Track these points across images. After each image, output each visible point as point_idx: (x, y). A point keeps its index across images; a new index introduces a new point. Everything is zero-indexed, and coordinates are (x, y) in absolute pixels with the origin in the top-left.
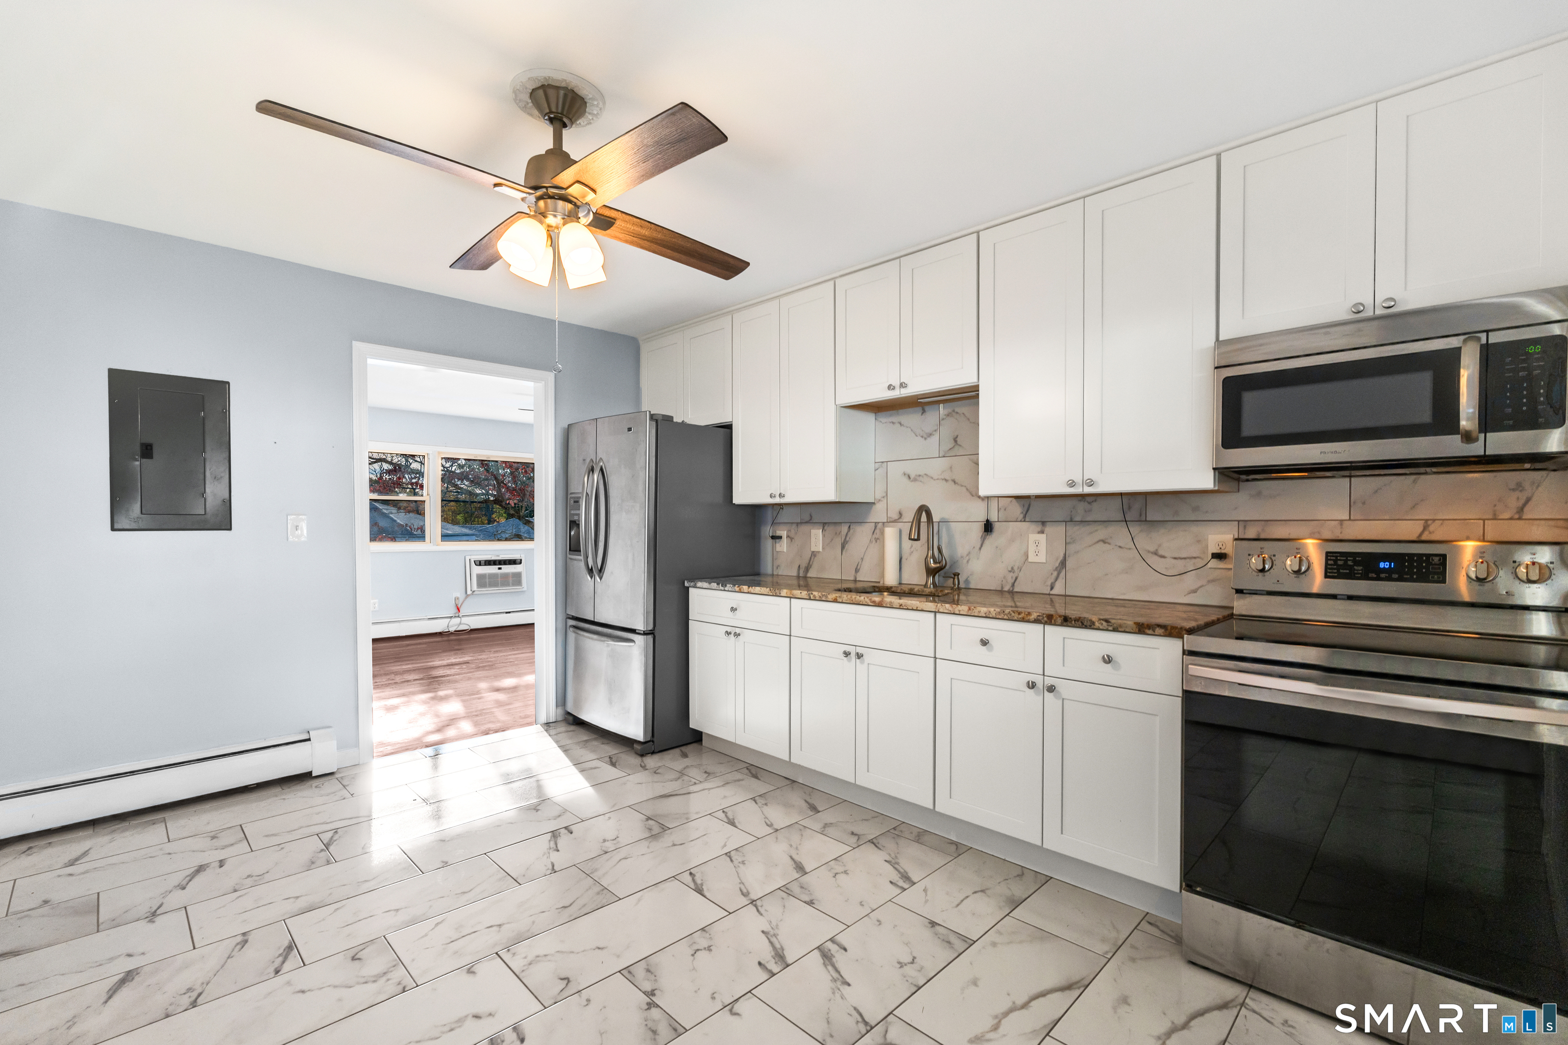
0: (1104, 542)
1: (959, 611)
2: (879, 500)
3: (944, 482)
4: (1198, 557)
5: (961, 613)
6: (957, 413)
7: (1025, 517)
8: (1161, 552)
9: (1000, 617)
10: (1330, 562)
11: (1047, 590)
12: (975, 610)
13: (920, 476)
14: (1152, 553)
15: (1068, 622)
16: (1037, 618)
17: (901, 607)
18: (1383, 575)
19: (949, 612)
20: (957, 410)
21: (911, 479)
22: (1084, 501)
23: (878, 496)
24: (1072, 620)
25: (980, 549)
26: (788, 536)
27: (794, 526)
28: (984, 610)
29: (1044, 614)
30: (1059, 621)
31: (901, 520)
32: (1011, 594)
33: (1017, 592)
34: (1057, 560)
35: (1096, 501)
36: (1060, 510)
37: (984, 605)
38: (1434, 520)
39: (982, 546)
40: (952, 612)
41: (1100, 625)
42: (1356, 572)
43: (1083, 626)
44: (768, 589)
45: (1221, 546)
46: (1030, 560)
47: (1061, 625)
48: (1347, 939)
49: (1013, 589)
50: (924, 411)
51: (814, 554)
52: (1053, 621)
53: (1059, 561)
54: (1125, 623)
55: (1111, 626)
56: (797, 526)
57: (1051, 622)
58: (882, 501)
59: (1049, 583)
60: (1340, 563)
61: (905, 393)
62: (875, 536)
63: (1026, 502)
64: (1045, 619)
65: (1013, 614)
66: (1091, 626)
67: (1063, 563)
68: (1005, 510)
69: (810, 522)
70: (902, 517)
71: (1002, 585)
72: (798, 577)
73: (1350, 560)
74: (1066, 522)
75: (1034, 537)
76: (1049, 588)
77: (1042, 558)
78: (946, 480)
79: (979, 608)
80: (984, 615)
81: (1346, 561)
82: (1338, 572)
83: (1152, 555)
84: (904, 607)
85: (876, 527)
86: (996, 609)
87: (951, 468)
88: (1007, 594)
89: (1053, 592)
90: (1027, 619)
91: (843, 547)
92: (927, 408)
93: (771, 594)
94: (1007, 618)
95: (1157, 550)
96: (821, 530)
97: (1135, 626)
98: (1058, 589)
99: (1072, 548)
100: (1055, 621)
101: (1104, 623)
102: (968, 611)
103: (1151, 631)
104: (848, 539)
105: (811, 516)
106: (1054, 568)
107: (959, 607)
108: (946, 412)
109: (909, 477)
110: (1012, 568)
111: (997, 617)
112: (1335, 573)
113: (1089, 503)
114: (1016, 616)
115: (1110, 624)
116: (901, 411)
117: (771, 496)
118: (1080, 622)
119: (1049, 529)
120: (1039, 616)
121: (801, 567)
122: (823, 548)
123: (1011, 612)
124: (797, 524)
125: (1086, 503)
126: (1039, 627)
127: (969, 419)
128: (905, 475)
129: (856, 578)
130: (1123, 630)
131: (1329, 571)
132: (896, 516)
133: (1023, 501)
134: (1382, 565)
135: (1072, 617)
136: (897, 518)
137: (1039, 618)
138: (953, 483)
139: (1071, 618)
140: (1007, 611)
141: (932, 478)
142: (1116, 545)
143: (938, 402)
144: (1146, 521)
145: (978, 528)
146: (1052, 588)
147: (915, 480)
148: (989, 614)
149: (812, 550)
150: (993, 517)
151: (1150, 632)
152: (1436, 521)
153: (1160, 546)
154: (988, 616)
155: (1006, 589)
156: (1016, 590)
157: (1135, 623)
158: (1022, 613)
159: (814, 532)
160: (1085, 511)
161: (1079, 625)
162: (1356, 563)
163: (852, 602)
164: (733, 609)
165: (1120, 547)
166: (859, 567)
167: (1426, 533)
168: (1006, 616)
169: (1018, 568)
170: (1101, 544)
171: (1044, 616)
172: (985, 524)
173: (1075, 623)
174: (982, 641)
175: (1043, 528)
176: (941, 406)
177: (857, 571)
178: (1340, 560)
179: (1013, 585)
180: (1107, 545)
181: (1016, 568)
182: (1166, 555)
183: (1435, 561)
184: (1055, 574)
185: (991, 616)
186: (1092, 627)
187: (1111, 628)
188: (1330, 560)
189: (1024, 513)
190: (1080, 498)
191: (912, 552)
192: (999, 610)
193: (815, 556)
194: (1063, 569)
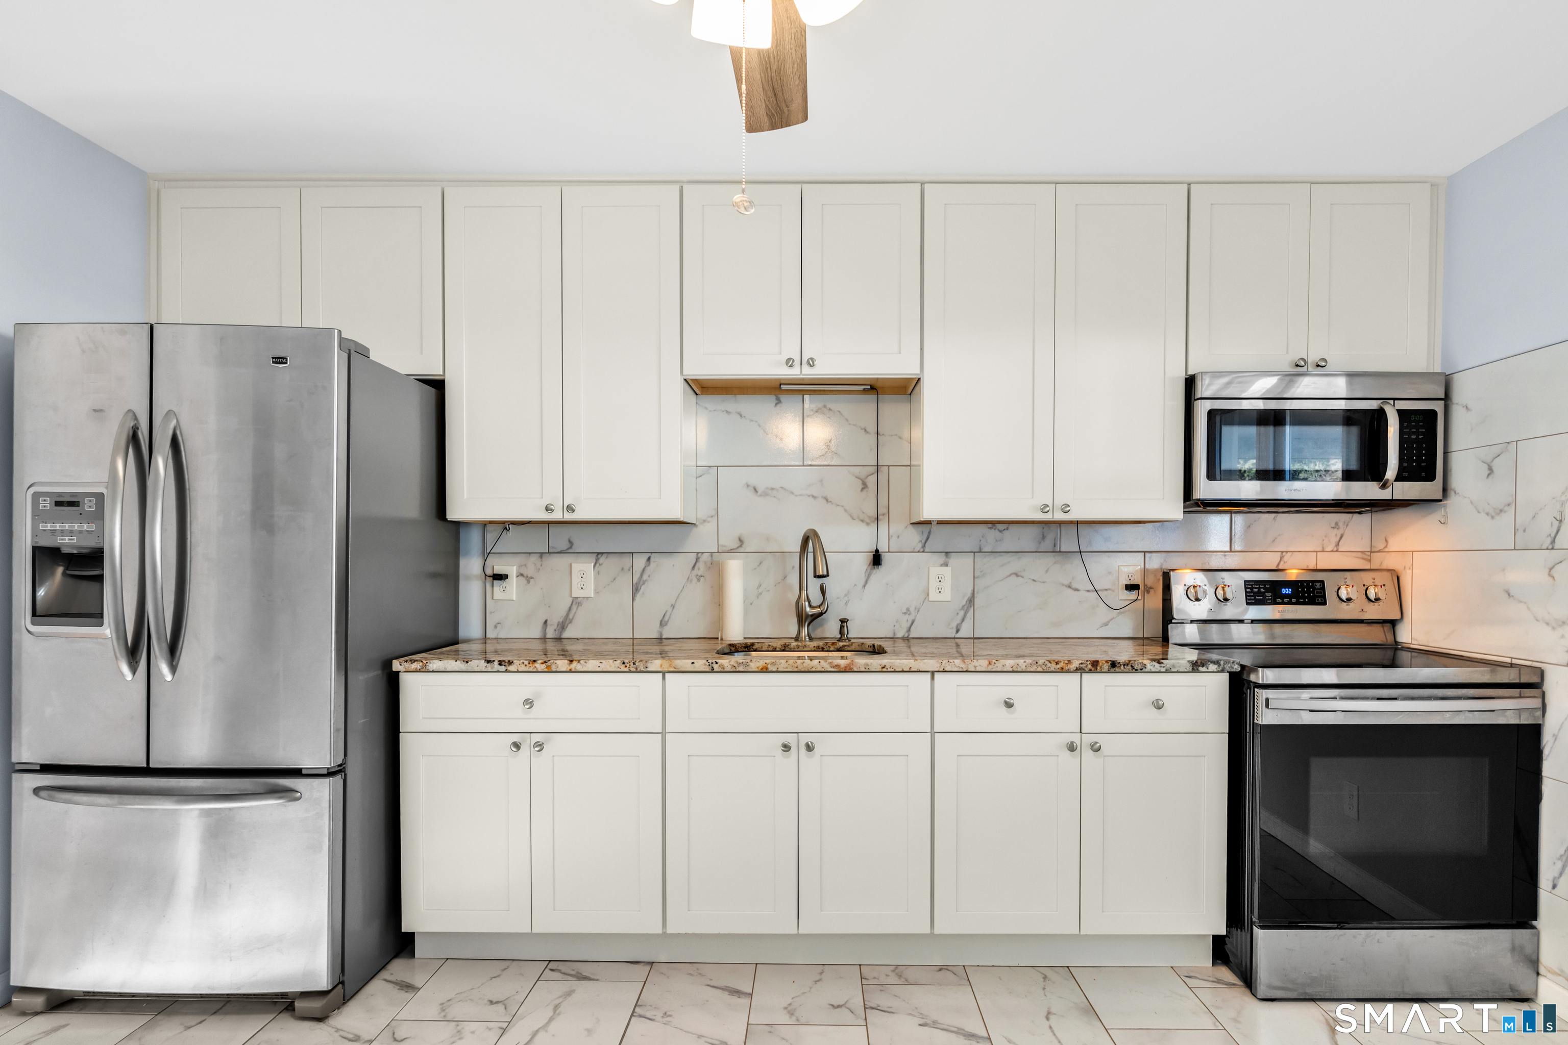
0: (1017, 575)
1: (975, 667)
2: (704, 521)
3: (811, 499)
4: (1109, 589)
5: (977, 670)
6: (830, 409)
7: (924, 546)
8: (1074, 585)
9: (1032, 670)
10: (1248, 590)
11: (952, 634)
12: (998, 664)
13: (773, 489)
14: (1066, 586)
15: (1116, 667)
16: (1079, 666)
17: (884, 670)
18: (1286, 600)
19: (961, 670)
20: (829, 406)
21: (759, 493)
22: (995, 529)
23: (701, 515)
24: (1121, 665)
25: (864, 586)
26: (520, 575)
27: (534, 558)
28: (1009, 663)
29: (1087, 661)
30: (1106, 667)
31: (741, 550)
32: (906, 642)
33: (913, 638)
34: (964, 597)
35: (1007, 529)
36: (967, 539)
37: (1007, 657)
38: (1287, 552)
39: (866, 582)
40: (965, 670)
41: (1152, 668)
42: (1267, 598)
43: (1134, 670)
44: (619, 662)
45: (1130, 577)
46: (931, 599)
47: (1109, 672)
48: (1375, 924)
49: (909, 635)
50: (779, 401)
51: (576, 602)
52: (1098, 668)
53: (966, 599)
54: (1178, 663)
55: (1164, 667)
56: (541, 557)
57: (1096, 669)
58: (709, 522)
59: (954, 625)
60: (1255, 590)
61: (808, 373)
62: (696, 571)
63: (926, 528)
64: (1090, 666)
65: (1049, 665)
66: (1142, 669)
67: (971, 601)
68: (898, 537)
69: (569, 550)
70: (743, 546)
71: (894, 630)
72: (544, 639)
73: (1262, 588)
74: (974, 552)
75: (936, 571)
76: (955, 631)
77: (947, 596)
78: (814, 497)
79: (1003, 661)
80: (1011, 670)
81: (1259, 588)
82: (1255, 599)
83: (1066, 588)
84: (889, 670)
85: (697, 560)
86: (1027, 661)
87: (821, 481)
88: (900, 641)
89: (959, 635)
90: (1067, 668)
91: (636, 589)
92: (783, 398)
93: (627, 669)
94: (1042, 670)
95: (1071, 583)
96: (593, 564)
97: (1189, 665)
98: (965, 631)
99: (980, 583)
100: (1101, 667)
101: (1157, 665)
102: (988, 665)
103: (1204, 667)
104: (645, 577)
105: (570, 542)
106: (961, 607)
107: (975, 663)
108: (814, 406)
109: (756, 490)
110: (908, 609)
111: (1028, 670)
112: (1252, 599)
113: (1000, 531)
114: (1053, 667)
115: (1163, 665)
116: (739, 397)
117: (547, 509)
118: (1129, 665)
119: (954, 560)
120: (1082, 664)
121: (549, 622)
122: (597, 592)
123: (1047, 662)
124: (541, 554)
125: (997, 531)
126: (1077, 676)
127: (847, 420)
128: (748, 486)
129: (661, 634)
130: (1176, 670)
131: (1248, 598)
132: (734, 544)
133: (921, 527)
134: (1284, 591)
135: (1121, 661)
136: (735, 547)
137: (1081, 666)
138: (825, 501)
139: (1119, 663)
140: (1041, 662)
141: (792, 493)
142: (1030, 579)
143: (803, 392)
144: (1060, 552)
145: (864, 560)
146: (957, 631)
147: (765, 494)
148: (1017, 668)
149: (574, 595)
150: (883, 548)
151: (1204, 669)
152: (1288, 553)
153: (1073, 578)
154: (1016, 670)
155: (900, 635)
156: (911, 636)
157: (1188, 661)
158: (1061, 662)
159: (576, 567)
160: (996, 540)
161: (1129, 669)
162: (1267, 590)
163: (796, 670)
164: (529, 703)
165: (1034, 580)
166: (666, 619)
167: (1282, 563)
168: (1039, 668)
169: (916, 608)
170: (1014, 577)
171: (1088, 663)
172: (874, 555)
173: (1125, 668)
174: (1006, 703)
175: (947, 560)
176: (807, 397)
177: (663, 623)
178: (1256, 588)
179: (909, 630)
180: (1020, 578)
181: (912, 609)
182: (1079, 588)
183: (1318, 586)
184: (962, 613)
185: (1019, 670)
186: (1144, 670)
187: (1163, 670)
188: (1248, 588)
189: (923, 541)
190: (990, 525)
191: (761, 594)
192: (1030, 661)
193: (579, 604)
194: (971, 607)
